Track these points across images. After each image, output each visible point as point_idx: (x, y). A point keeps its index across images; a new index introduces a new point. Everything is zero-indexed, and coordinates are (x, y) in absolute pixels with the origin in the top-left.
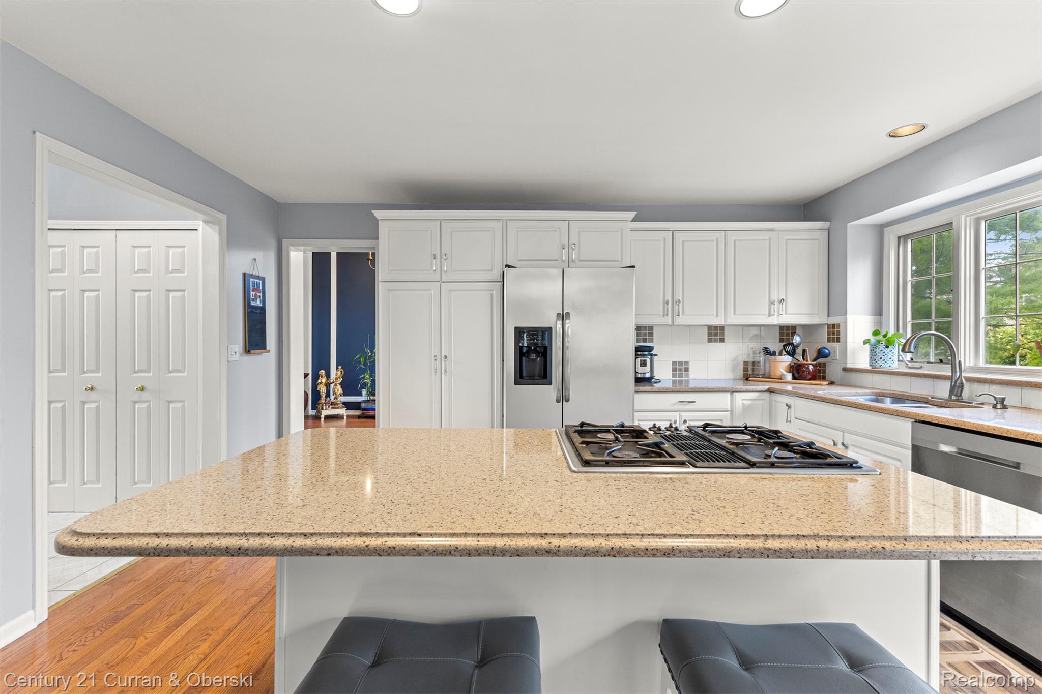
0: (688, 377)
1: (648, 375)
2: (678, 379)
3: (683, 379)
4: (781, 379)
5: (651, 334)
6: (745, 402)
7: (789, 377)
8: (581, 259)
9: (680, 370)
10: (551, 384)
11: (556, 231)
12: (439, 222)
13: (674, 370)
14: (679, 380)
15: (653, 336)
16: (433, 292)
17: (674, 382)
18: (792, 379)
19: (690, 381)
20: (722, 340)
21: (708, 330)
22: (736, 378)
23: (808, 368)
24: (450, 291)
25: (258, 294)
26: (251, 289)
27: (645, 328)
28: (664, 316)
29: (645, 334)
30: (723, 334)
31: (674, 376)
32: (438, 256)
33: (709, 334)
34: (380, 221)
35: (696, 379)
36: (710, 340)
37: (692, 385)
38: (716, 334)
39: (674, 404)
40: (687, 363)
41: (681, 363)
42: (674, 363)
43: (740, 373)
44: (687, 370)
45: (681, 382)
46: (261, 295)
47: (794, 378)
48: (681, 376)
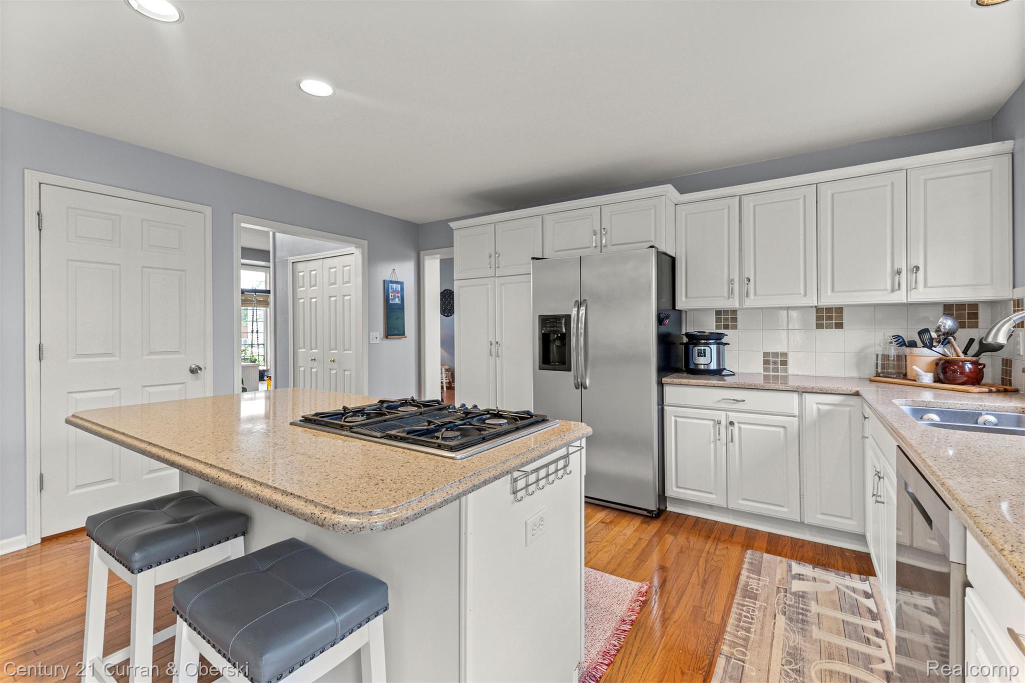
0: (786, 372)
1: (713, 366)
2: (771, 373)
3: (779, 374)
4: (915, 380)
5: (735, 319)
6: (821, 407)
7: (927, 378)
8: (613, 243)
9: (775, 363)
10: (570, 370)
11: (588, 218)
12: (494, 224)
13: (766, 362)
14: (773, 376)
15: (736, 322)
16: (489, 286)
17: (766, 378)
18: (935, 382)
19: (790, 378)
20: (839, 326)
21: (817, 313)
22: (862, 376)
23: (963, 368)
24: (501, 284)
25: (397, 295)
26: (390, 292)
27: (726, 312)
28: (729, 298)
29: (726, 320)
30: (841, 318)
31: (765, 369)
32: (493, 256)
33: (818, 318)
34: (455, 232)
35: (798, 375)
36: (820, 326)
37: (792, 383)
38: (830, 318)
39: (719, 401)
40: (785, 355)
41: (776, 355)
42: (766, 354)
43: (870, 371)
44: (785, 363)
45: (776, 378)
46: (399, 295)
47: (937, 380)
48: (776, 370)
